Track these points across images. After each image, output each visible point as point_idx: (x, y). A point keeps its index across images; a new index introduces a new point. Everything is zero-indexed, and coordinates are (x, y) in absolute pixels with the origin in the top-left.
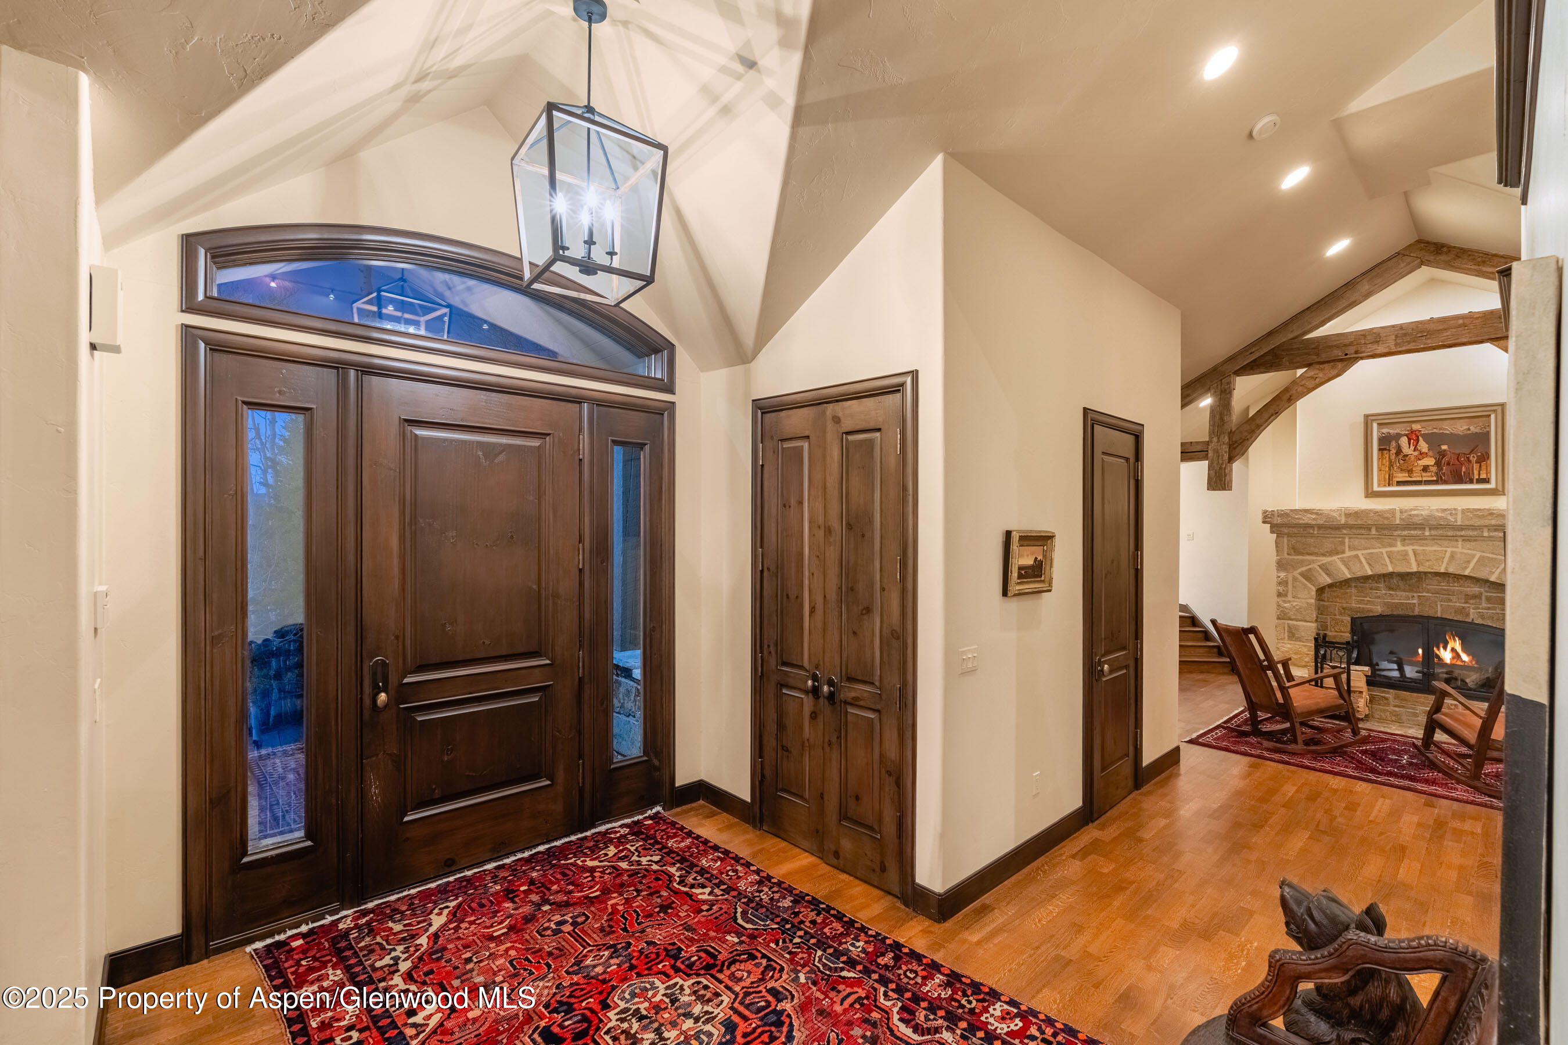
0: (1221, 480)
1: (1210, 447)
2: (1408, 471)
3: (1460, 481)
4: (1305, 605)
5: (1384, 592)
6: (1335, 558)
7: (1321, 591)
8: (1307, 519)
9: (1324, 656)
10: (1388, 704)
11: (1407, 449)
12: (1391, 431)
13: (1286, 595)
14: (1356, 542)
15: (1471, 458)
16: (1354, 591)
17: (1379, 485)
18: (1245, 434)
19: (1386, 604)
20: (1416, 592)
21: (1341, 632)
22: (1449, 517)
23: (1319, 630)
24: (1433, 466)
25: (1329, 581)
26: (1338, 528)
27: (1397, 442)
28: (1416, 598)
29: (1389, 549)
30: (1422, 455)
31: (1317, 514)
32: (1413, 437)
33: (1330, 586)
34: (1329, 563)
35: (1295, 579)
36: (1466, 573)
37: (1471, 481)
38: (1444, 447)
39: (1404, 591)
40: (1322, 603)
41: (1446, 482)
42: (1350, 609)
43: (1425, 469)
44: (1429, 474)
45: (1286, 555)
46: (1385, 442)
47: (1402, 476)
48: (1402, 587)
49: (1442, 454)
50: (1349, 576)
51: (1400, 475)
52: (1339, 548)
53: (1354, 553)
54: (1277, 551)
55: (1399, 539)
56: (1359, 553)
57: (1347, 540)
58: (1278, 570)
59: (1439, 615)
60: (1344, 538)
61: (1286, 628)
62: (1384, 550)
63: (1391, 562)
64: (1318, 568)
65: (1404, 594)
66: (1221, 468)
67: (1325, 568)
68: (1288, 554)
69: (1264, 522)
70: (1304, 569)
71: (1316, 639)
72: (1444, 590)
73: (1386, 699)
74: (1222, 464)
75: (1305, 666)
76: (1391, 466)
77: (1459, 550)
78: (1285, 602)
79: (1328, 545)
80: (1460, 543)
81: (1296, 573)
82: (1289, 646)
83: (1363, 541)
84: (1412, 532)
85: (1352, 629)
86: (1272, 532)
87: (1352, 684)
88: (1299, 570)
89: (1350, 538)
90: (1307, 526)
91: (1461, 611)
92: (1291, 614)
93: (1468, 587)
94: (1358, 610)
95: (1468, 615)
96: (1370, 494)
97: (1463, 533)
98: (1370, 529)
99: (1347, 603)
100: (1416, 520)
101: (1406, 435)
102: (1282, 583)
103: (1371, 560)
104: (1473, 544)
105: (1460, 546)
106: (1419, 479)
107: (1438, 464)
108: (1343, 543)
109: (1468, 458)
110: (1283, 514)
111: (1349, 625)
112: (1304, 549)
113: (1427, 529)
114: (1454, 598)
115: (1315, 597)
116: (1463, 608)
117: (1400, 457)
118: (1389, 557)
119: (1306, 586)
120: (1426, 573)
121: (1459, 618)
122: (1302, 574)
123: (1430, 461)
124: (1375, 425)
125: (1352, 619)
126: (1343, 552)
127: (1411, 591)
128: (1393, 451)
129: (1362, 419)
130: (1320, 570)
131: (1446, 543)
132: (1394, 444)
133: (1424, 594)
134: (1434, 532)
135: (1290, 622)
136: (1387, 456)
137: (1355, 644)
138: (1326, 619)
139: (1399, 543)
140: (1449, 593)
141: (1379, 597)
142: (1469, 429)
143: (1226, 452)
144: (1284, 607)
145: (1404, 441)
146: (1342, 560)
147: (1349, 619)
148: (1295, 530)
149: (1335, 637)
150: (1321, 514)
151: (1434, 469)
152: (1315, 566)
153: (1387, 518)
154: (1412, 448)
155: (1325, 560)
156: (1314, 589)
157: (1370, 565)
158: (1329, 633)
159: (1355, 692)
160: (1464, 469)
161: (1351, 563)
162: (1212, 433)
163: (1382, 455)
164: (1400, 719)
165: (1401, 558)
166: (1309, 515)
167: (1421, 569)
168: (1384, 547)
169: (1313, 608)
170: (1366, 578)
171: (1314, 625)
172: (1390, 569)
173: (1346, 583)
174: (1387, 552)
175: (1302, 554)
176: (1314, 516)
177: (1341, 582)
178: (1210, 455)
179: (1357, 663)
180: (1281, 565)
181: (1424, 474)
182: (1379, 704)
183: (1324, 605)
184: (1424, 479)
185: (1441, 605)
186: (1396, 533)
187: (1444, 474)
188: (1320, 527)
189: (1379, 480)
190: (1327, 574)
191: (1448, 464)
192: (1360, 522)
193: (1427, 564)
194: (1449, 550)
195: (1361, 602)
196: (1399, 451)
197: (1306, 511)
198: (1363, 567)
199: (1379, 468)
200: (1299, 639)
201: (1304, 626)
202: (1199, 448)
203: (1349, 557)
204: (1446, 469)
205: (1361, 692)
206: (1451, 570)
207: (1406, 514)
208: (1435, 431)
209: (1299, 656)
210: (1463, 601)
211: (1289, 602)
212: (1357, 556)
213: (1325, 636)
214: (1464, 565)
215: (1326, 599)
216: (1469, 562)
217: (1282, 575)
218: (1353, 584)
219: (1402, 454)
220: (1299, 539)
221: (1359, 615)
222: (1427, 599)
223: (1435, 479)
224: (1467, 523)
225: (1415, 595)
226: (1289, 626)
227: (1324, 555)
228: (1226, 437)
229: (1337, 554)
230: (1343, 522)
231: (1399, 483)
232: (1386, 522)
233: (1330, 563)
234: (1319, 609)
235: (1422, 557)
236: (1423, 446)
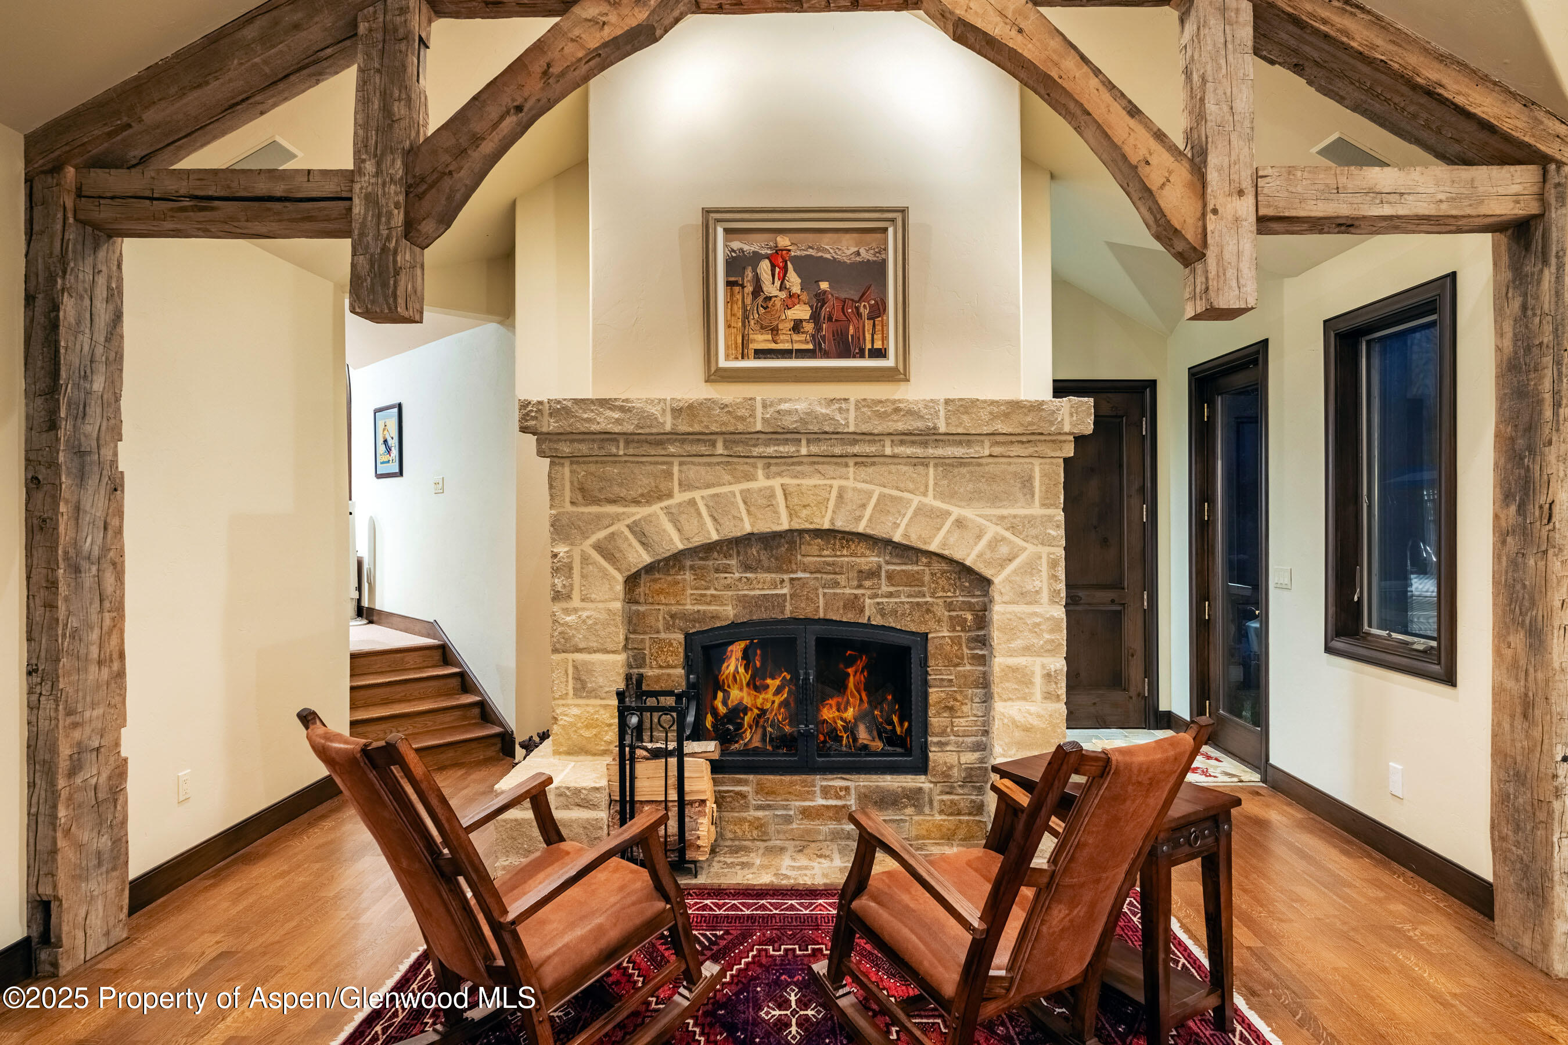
0: (385, 285)
1: (357, 187)
2: (772, 330)
3: (845, 353)
4: (603, 616)
5: (737, 575)
6: (656, 508)
7: (632, 581)
8: (605, 421)
9: (639, 728)
10: (746, 807)
11: (770, 288)
12: (746, 248)
13: (569, 597)
14: (693, 472)
15: (862, 310)
16: (688, 576)
17: (727, 357)
18: (446, 158)
19: (742, 600)
20: (787, 572)
21: (669, 666)
22: (838, 417)
23: (630, 666)
24: (808, 321)
25: (647, 559)
26: (660, 440)
27: (754, 270)
28: (787, 583)
29: (745, 485)
30: (792, 299)
31: (622, 409)
32: (779, 260)
33: (649, 569)
34: (644, 518)
35: (585, 559)
36: (861, 529)
37: (862, 355)
38: (824, 285)
39: (769, 570)
40: (634, 607)
41: (826, 355)
42: (684, 616)
43: (797, 326)
44: (802, 337)
45: (568, 504)
46: (737, 264)
47: (762, 340)
48: (766, 563)
49: (821, 299)
50: (681, 547)
51: (760, 337)
52: (662, 486)
53: (687, 496)
54: (552, 497)
55: (760, 463)
56: (697, 495)
57: (676, 469)
58: (553, 540)
59: (821, 615)
60: (671, 464)
61: (570, 671)
62: (737, 488)
63: (748, 511)
64: (627, 532)
65: (768, 576)
66: (384, 249)
67: (638, 531)
68: (572, 503)
69: (524, 430)
70: (601, 535)
71: (621, 695)
72: (828, 564)
73: (743, 796)
74: (388, 238)
75: (605, 753)
76: (746, 317)
77: (850, 483)
78: (566, 611)
79: (644, 482)
80: (851, 470)
81: (587, 545)
82: (575, 711)
83: (702, 470)
84: (781, 449)
85: (687, 657)
86: (541, 453)
87: (687, 788)
88: (593, 539)
89: (681, 464)
90: (607, 437)
91: (854, 604)
92: (579, 640)
93: (863, 555)
94: (699, 617)
95: (862, 610)
96: (716, 376)
97: (856, 449)
98: (713, 444)
99: (678, 603)
100: (789, 422)
101: (768, 257)
102: (561, 568)
103: (718, 508)
104: (870, 470)
105: (851, 475)
106: (787, 346)
107: (815, 317)
108: (669, 474)
109: (857, 308)
110: (559, 410)
111: (681, 650)
112: (601, 490)
113: (804, 442)
114: (842, 579)
115: (621, 595)
116: (856, 596)
117: (760, 300)
118: (745, 503)
119: (605, 575)
120: (801, 532)
121: (849, 617)
122: (598, 547)
123: (802, 312)
124: (720, 231)
125: (688, 637)
126: (670, 495)
127: (779, 570)
128: (749, 289)
129: (698, 219)
130: (630, 536)
131: (829, 470)
132: (749, 274)
133: (800, 575)
134: (814, 449)
135: (578, 656)
136: (739, 297)
137: (692, 692)
138: (643, 641)
139: (760, 473)
140: (836, 570)
141: (728, 587)
142: (858, 254)
143: (397, 205)
144: (566, 624)
145: (765, 266)
146: (668, 511)
147: (681, 637)
148: (584, 448)
149: (658, 678)
150: (629, 410)
151: (809, 327)
152: (621, 527)
153: (742, 419)
154: (778, 283)
155: (639, 512)
156: (620, 578)
157: (714, 519)
158: (648, 672)
159: (692, 803)
160: (851, 331)
161: (683, 518)
162: (361, 148)
163: (732, 295)
164: (765, 833)
165: (764, 502)
166: (609, 413)
167: (796, 526)
168: (738, 481)
169: (619, 619)
170: (708, 549)
171: (621, 658)
172: (748, 528)
173: (674, 562)
174: (742, 492)
175: (597, 502)
176: (616, 415)
177: (667, 560)
178: (356, 210)
179: (697, 735)
180: (560, 529)
181: (795, 337)
182: (733, 810)
183: (638, 612)
184: (797, 346)
185: (825, 594)
186: (756, 451)
187: (823, 338)
188: (629, 438)
189: (727, 347)
190: (643, 544)
191: (830, 319)
192: (697, 428)
193: (804, 513)
194: (836, 483)
195: (699, 599)
196: (758, 290)
197: (603, 403)
198: (703, 525)
199: (726, 320)
200: (593, 694)
201: (602, 663)
202: (330, 188)
203: (680, 504)
204: (827, 330)
205: (703, 802)
206: (839, 525)
207: (771, 410)
208: (811, 252)
209: (594, 731)
210: (855, 583)
211: (576, 610)
212: (692, 502)
213: (641, 678)
214: (858, 513)
215: (642, 600)
216: (864, 506)
217: (562, 549)
218: (688, 563)
219: (763, 296)
220: (592, 468)
221: (698, 627)
222: (804, 583)
223: (810, 346)
224: (865, 428)
225: (786, 577)
226: (575, 667)
227: (636, 502)
228: (399, 163)
229: (660, 498)
230: (668, 427)
231: (760, 354)
232: (741, 427)
233: (647, 519)
234: (630, 622)
235: (796, 500)
236: (794, 280)
